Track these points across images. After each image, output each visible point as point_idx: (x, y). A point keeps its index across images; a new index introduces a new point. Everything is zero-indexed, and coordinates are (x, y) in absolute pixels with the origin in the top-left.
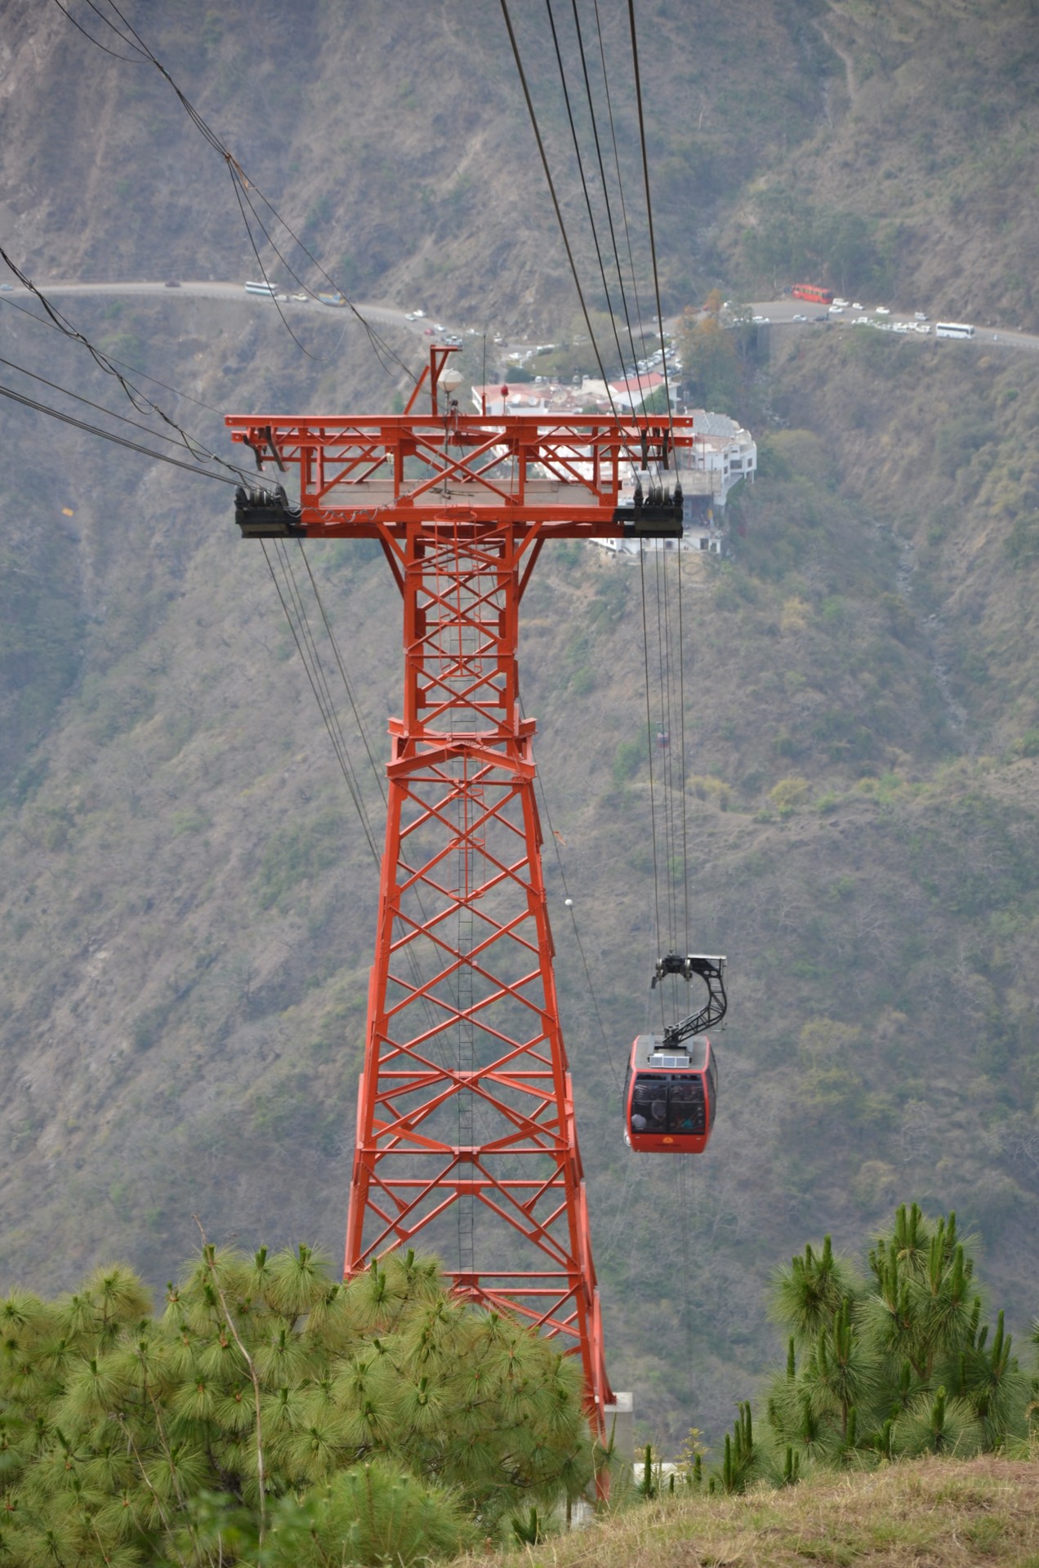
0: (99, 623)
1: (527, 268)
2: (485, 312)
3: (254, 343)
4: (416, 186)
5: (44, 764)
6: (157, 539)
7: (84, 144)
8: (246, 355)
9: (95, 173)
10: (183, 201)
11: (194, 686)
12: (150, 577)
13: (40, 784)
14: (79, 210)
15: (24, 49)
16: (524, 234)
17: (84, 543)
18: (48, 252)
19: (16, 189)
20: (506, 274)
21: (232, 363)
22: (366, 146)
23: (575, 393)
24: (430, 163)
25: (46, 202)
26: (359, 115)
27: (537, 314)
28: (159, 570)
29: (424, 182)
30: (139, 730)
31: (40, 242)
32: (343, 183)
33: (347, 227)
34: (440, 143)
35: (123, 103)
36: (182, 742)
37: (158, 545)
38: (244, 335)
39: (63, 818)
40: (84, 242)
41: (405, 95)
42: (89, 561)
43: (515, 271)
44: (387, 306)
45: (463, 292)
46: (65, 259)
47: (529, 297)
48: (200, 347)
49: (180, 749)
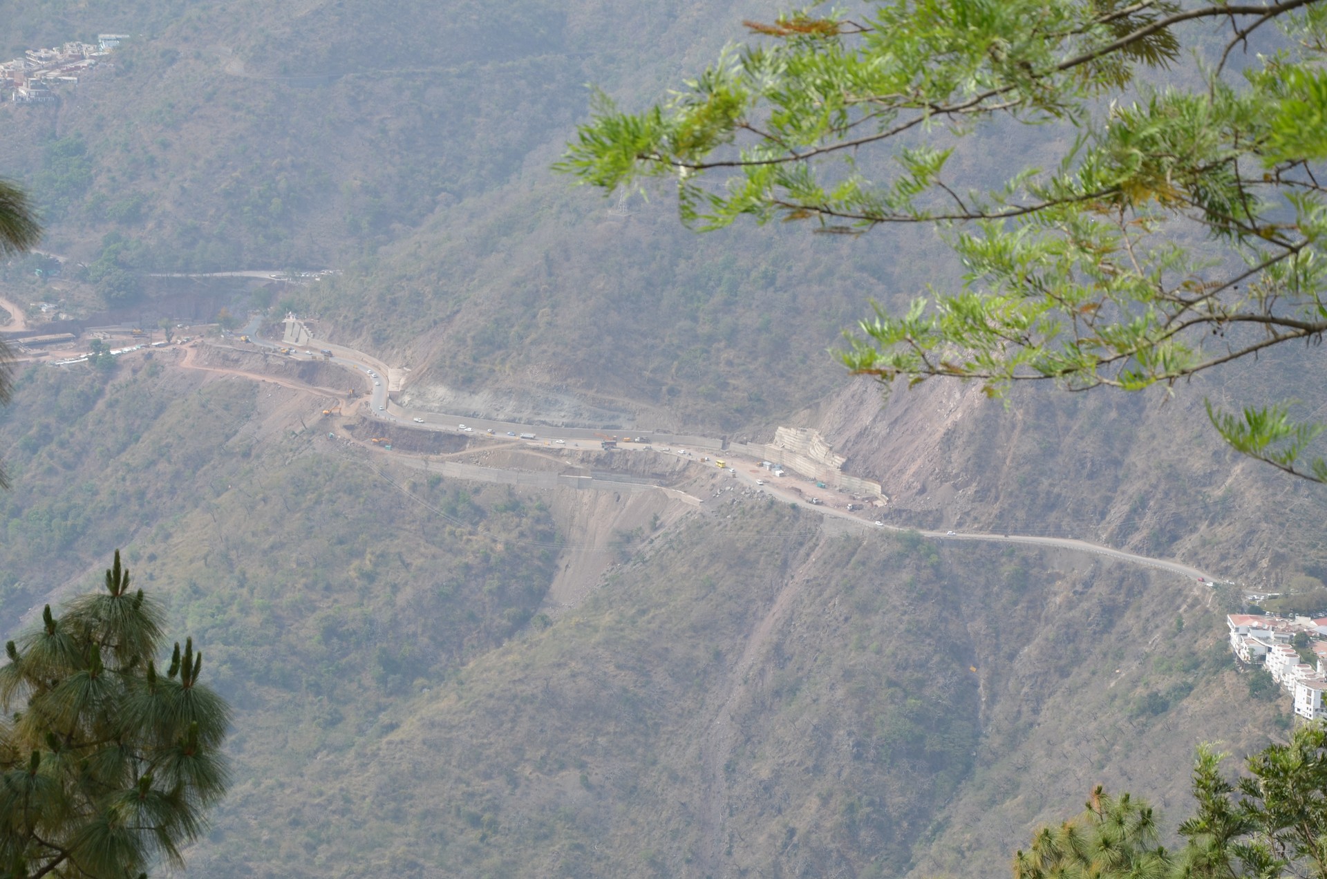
0: (987, 737)
1: (1265, 546)
2: (1236, 570)
3: (1093, 577)
4: (1198, 492)
5: (947, 819)
6: (1025, 689)
7: (999, 452)
8: (1087, 585)
9: (1005, 468)
10: (1056, 490)
11: (1043, 780)
12: (1019, 712)
13: (944, 831)
14: (993, 490)
15: (969, 394)
16: (1264, 525)
17: (981, 688)
18: (973, 514)
19: (957, 475)
20: (1251, 548)
21: (1079, 588)
22: (1170, 466)
23: (1291, 624)
24: (1209, 478)
25: (974, 484)
26: (1167, 447)
27: (1268, 574)
28: (1025, 709)
29: (1204, 490)
30: (1008, 803)
31: (969, 507)
32: (1155, 487)
33: (1155, 513)
34: (1215, 468)
35: (1025, 431)
36: (1035, 813)
37: (1026, 694)
38: (1087, 573)
39: (959, 852)
40: (995, 509)
41: (1196, 438)
42: (983, 699)
43: (1257, 547)
44: (1175, 562)
45: (1224, 557)
46: (983, 519)
47: (1264, 563)
48: (1060, 577)
49: (1033, 817)
